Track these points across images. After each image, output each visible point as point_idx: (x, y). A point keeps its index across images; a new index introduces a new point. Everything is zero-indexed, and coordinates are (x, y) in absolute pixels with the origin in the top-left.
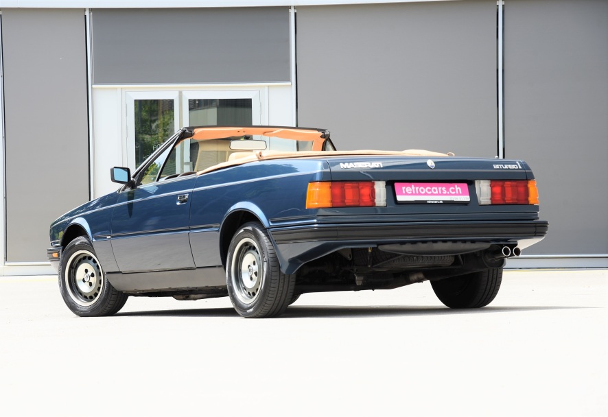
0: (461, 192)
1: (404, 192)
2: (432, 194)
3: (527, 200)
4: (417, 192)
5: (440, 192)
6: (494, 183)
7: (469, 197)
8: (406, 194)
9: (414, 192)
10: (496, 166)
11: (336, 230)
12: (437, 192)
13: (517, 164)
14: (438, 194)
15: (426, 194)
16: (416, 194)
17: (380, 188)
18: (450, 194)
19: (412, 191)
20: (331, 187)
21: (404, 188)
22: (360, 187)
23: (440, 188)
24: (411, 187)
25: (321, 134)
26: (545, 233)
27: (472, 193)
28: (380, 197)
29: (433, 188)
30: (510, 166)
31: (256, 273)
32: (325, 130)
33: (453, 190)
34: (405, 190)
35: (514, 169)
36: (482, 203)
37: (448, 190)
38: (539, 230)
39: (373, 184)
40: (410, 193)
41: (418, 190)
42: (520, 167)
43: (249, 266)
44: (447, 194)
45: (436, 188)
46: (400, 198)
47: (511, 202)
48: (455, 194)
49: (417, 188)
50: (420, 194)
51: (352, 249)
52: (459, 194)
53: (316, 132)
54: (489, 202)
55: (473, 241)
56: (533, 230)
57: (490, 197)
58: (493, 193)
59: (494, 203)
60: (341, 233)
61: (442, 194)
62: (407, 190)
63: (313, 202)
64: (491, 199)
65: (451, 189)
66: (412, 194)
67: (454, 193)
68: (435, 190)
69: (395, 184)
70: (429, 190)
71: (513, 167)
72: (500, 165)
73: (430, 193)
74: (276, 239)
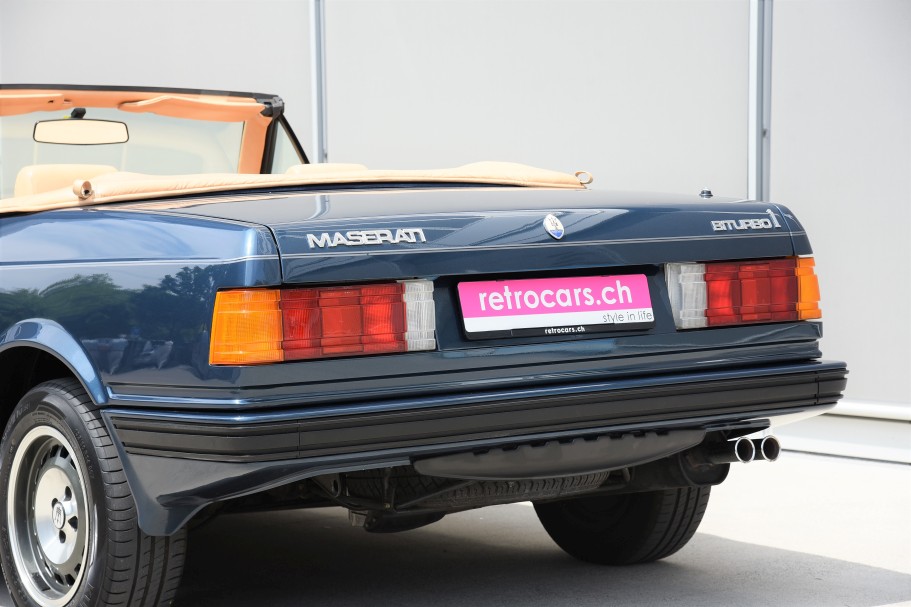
0: (630, 300)
1: (483, 308)
2: (558, 309)
3: (793, 309)
4: (519, 306)
5: (578, 303)
6: (714, 268)
7: (650, 310)
8: (490, 312)
9: (510, 307)
10: (719, 225)
11: (297, 430)
12: (569, 303)
13: (768, 216)
14: (573, 309)
15: (541, 310)
16: (515, 312)
17: (420, 301)
18: (605, 307)
19: (505, 304)
20: (281, 305)
21: (482, 296)
22: (365, 300)
23: (577, 292)
24: (502, 292)
25: (261, 106)
26: (839, 396)
27: (659, 301)
28: (420, 326)
29: (560, 292)
30: (752, 224)
31: (74, 522)
32: (271, 97)
33: (610, 295)
34: (486, 300)
35: (763, 230)
36: (685, 326)
37: (597, 295)
38: (825, 388)
39: (401, 289)
40: (501, 307)
41: (522, 298)
42: (777, 225)
43: (55, 501)
44: (594, 308)
45: (566, 292)
46: (472, 325)
47: (756, 317)
48: (617, 306)
49: (518, 294)
50: (525, 311)
51: (342, 475)
52: (626, 306)
53: (251, 103)
54: (702, 322)
55: (662, 432)
56: (811, 390)
57: (703, 307)
58: (711, 297)
59: (716, 322)
60: (309, 439)
61: (584, 308)
62: (492, 301)
63: (229, 348)
64: (707, 314)
65: (605, 290)
66: (505, 312)
67: (613, 301)
68: (564, 298)
69: (462, 287)
70: (549, 299)
71: (761, 223)
72: (729, 222)
73: (552, 304)
74: (127, 441)
